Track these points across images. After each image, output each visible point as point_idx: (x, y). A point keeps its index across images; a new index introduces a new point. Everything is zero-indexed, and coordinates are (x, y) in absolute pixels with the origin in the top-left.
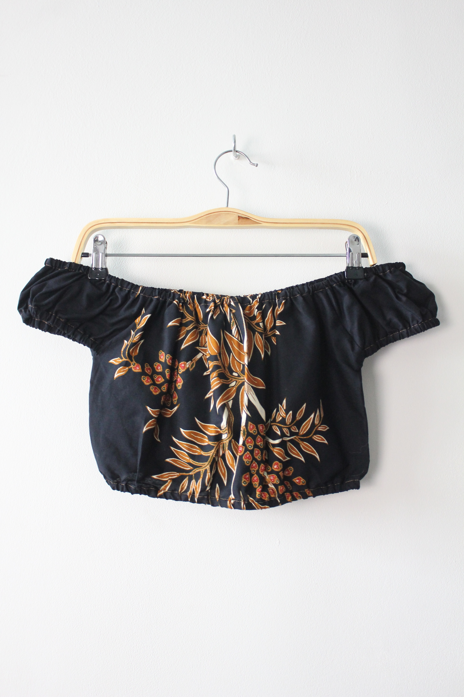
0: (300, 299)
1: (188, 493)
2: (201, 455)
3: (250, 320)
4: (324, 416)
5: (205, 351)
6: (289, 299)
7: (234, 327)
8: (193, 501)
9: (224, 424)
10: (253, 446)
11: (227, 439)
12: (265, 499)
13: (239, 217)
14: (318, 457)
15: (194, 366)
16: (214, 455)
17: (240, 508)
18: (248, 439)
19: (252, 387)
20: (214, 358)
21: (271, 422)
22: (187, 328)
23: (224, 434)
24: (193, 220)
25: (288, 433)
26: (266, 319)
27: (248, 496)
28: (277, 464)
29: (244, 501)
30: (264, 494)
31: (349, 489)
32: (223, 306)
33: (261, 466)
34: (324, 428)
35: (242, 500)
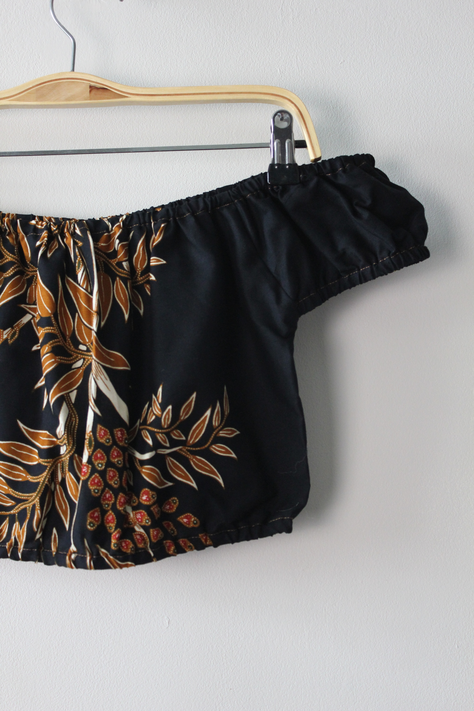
0: (191, 221)
1: (7, 543)
2: (28, 481)
3: (108, 257)
4: (229, 414)
5: (35, 310)
6: (172, 222)
7: (80, 269)
8: (15, 557)
9: (61, 430)
10: (104, 464)
11: (67, 455)
12: (127, 552)
13: (91, 87)
14: (221, 481)
15: (16, 336)
16: (47, 480)
17: (85, 567)
18: (96, 454)
19: (104, 367)
20: (45, 322)
21: (141, 424)
22: (5, 275)
23: (62, 446)
24: (16, 95)
25: (166, 443)
26: (135, 256)
27: (98, 546)
28: (147, 493)
29: (91, 555)
30: (125, 543)
31: (275, 533)
32: (63, 237)
33: (120, 496)
34: (230, 432)
35: (88, 554)
